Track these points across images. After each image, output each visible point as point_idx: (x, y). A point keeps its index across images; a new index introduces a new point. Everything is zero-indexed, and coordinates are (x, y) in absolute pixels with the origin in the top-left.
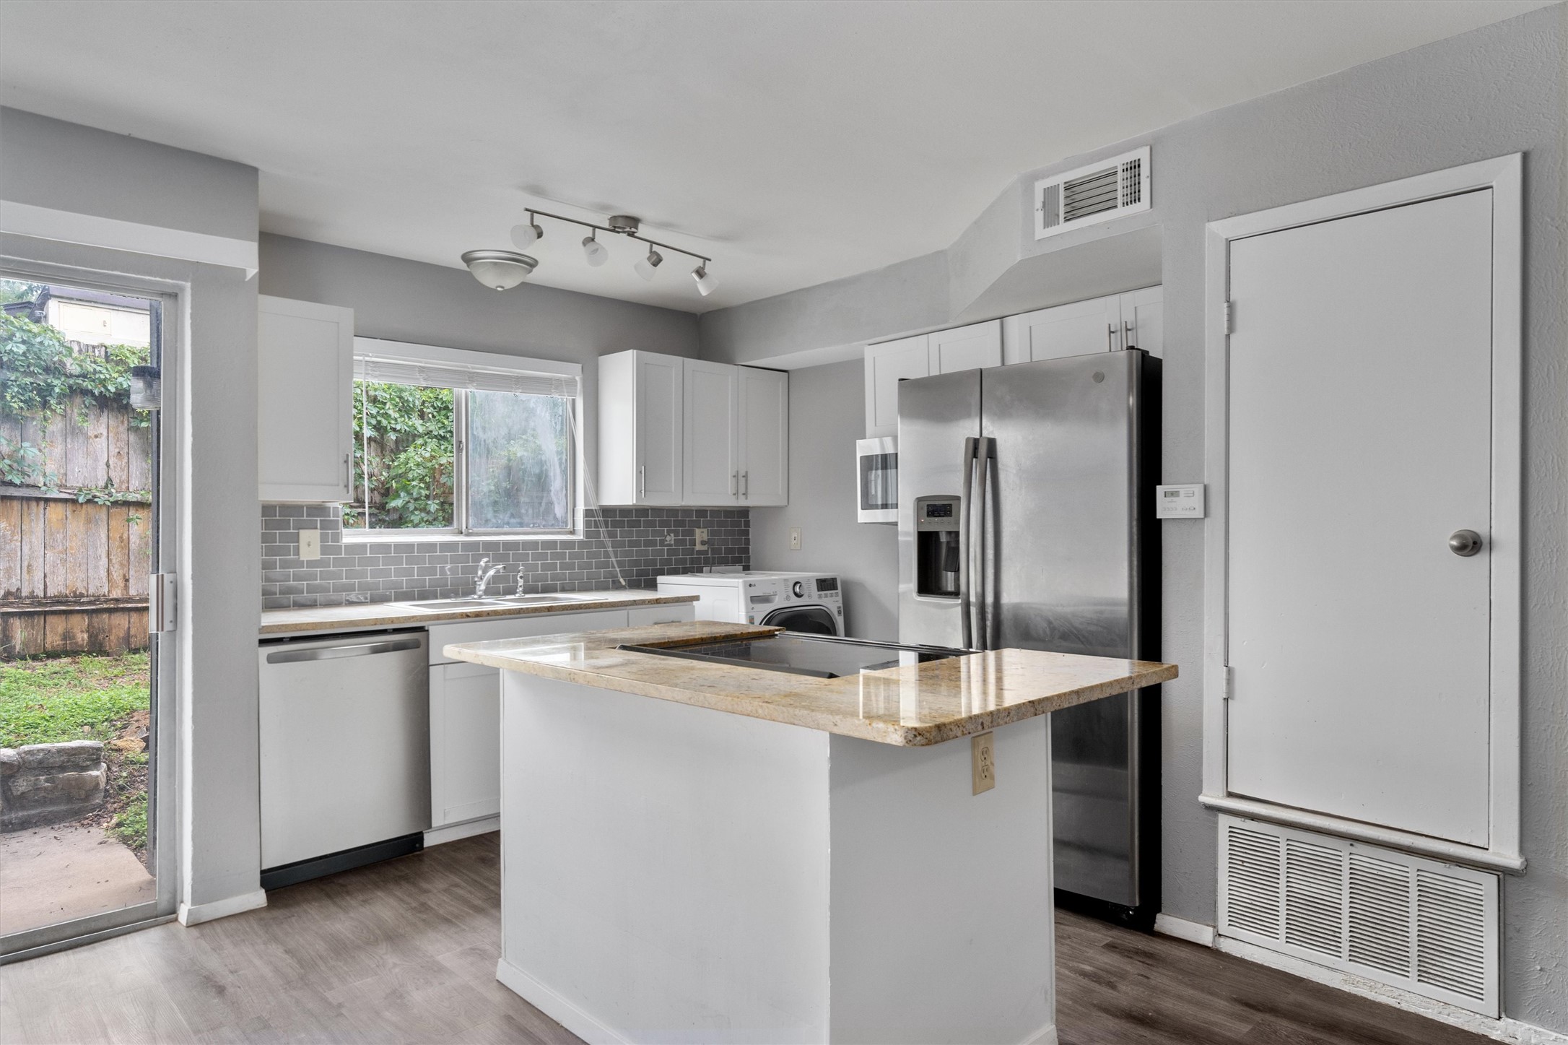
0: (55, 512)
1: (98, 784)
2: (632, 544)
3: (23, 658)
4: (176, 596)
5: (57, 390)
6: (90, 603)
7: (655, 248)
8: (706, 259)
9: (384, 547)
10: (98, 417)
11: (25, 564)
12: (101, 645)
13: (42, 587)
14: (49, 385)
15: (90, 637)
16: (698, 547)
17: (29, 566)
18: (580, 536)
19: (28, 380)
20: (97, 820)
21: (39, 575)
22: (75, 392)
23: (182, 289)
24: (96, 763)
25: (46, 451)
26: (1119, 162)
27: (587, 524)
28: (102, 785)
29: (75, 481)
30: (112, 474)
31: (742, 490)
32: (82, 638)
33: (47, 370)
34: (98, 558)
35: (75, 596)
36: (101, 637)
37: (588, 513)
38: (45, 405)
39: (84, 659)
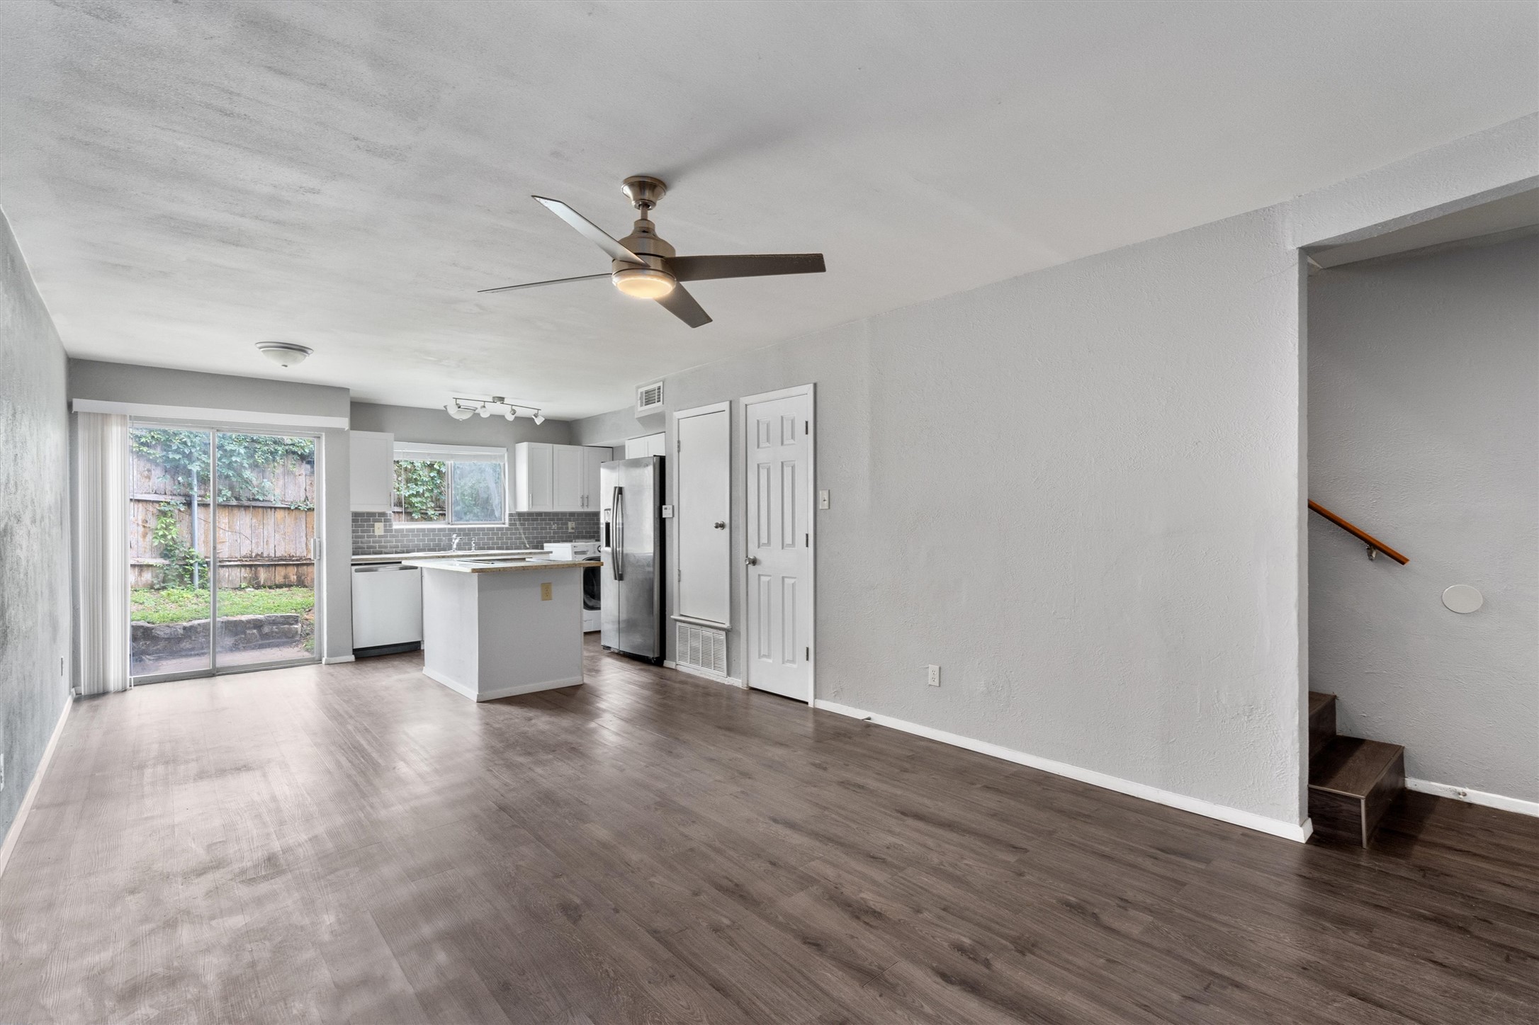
0: (280, 514)
1: (297, 632)
2: (533, 529)
3: (265, 587)
4: (320, 546)
5: (280, 452)
6: (297, 560)
7: (514, 407)
8: (538, 410)
9: (412, 530)
10: (300, 466)
11: (265, 540)
12: (303, 582)
13: (273, 552)
14: (276, 450)
15: (297, 578)
16: (570, 530)
17: (267, 541)
18: (507, 526)
19: (266, 448)
20: (297, 646)
21: (272, 546)
22: (288, 452)
23: (321, 435)
24: (297, 622)
25: (275, 483)
26: (656, 386)
27: (510, 520)
28: (299, 632)
29: (289, 498)
30: (308, 495)
31: (585, 504)
32: (294, 578)
33: (275, 442)
34: (301, 537)
35: (290, 557)
36: (303, 578)
37: (511, 515)
38: (274, 460)
39: (294, 588)
